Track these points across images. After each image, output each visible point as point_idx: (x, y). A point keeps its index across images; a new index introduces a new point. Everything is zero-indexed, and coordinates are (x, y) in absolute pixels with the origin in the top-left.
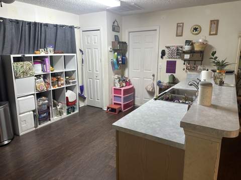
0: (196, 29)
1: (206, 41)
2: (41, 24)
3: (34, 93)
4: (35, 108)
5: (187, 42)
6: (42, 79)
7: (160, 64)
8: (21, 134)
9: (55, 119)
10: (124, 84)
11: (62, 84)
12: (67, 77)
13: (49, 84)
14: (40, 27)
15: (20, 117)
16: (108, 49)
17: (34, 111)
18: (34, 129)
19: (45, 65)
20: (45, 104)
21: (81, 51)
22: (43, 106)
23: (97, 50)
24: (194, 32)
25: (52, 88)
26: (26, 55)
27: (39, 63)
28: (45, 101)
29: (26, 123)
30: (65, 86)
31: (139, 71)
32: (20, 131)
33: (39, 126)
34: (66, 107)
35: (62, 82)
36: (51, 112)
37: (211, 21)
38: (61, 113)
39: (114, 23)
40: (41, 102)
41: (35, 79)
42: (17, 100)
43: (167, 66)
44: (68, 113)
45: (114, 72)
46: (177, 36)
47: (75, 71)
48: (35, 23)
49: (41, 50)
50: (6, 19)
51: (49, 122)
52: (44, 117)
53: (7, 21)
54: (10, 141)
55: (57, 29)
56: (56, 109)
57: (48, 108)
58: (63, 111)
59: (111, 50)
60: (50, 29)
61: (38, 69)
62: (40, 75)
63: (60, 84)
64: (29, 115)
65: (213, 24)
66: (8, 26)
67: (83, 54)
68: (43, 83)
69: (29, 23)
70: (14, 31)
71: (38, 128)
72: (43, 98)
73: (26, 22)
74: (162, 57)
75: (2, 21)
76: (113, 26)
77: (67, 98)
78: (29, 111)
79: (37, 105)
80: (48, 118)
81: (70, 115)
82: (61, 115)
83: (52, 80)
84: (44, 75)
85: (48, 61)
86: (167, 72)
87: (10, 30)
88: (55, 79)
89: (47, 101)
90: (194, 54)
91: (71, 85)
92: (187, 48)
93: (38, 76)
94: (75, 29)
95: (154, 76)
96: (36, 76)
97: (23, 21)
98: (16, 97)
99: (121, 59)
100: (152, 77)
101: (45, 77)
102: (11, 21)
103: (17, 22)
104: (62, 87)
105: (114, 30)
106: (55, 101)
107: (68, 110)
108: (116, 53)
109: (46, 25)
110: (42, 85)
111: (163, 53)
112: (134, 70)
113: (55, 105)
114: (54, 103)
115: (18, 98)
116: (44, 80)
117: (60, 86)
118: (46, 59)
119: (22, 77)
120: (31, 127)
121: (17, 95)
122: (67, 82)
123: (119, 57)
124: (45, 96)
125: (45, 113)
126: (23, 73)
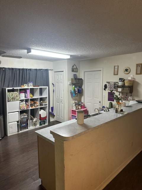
0: (127, 70)
1: (134, 79)
2: (27, 69)
3: (18, 110)
4: (18, 120)
5: (120, 79)
6: (24, 102)
7: (104, 94)
8: (9, 135)
9: (31, 128)
10: (80, 107)
11: (37, 106)
12: (41, 101)
13: (28, 105)
14: (26, 71)
15: (9, 125)
16: (68, 84)
17: (18, 122)
18: (17, 133)
19: (26, 94)
20: (25, 118)
21: (53, 84)
22: (24, 119)
23: (62, 84)
24: (126, 72)
25: (30, 108)
26: (15, 88)
27: (23, 92)
28: (25, 116)
29: (12, 129)
30: (39, 107)
31: (91, 98)
32: (8, 134)
33: (20, 132)
34: (39, 121)
35: (38, 104)
36: (29, 123)
37: (137, 65)
38: (35, 125)
39: (73, 66)
40: (23, 117)
41: (20, 102)
42: (8, 114)
43: (108, 96)
44: (41, 125)
45: (73, 99)
46: (114, 74)
47: (47, 97)
48: (23, 69)
49: (25, 85)
50: (6, 68)
51: (27, 130)
52: (24, 126)
53: (7, 69)
54: (1, 138)
55: (37, 71)
56: (33, 121)
57: (27, 120)
58: (37, 123)
59: (71, 84)
60: (32, 72)
61: (22, 96)
62: (23, 100)
63: (36, 106)
64: (14, 124)
65: (138, 66)
66: (7, 72)
67: (54, 86)
68: (25, 105)
69: (19, 69)
70: (10, 74)
71: (19, 132)
72: (25, 114)
73: (17, 69)
74: (105, 89)
75: (4, 69)
76: (72, 68)
77: (40, 115)
78: (15, 122)
79: (20, 118)
80: (26, 127)
81: (41, 126)
82: (35, 126)
83: (31, 103)
84: (25, 100)
85: (28, 91)
86: (108, 100)
87: (8, 74)
88: (33, 103)
89: (26, 116)
90: (124, 88)
91: (44, 106)
92: (120, 84)
93: (22, 101)
94: (49, 71)
95: (100, 102)
96: (20, 100)
97: (15, 68)
98: (7, 113)
99: (77, 90)
100: (99, 103)
101: (27, 101)
102: (9, 69)
103: (13, 69)
104: (38, 107)
105: (73, 71)
106: (32, 117)
107: (40, 123)
108: (74, 86)
109: (30, 70)
110: (24, 106)
111: (106, 87)
112: (88, 97)
113: (32, 119)
114: (31, 118)
115: (8, 113)
116: (26, 103)
117: (36, 107)
118: (27, 90)
119: (12, 101)
120: (15, 131)
121: (8, 111)
122: (41, 105)
123: (76, 89)
124: (26, 113)
125: (24, 123)
126: (13, 98)
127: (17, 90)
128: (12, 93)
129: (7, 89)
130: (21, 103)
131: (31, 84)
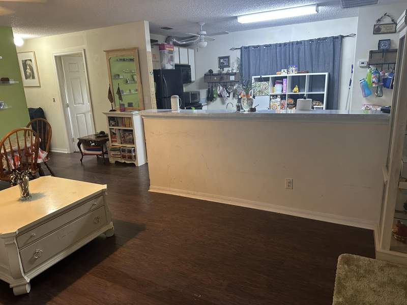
16: (355, 64)
26: (263, 76)
27: (281, 83)
39: (379, 21)
41: (271, 98)
49: (283, 70)
62: (277, 95)
68: (277, 103)
76: (375, 25)
84: (281, 95)
85: (285, 82)
96: (272, 96)
105: (376, 31)
110: (275, 105)
118: (285, 79)
126: (259, 91)
127: (267, 80)
128: (259, 83)
129: (253, 77)
130: (272, 100)
131: (294, 68)
